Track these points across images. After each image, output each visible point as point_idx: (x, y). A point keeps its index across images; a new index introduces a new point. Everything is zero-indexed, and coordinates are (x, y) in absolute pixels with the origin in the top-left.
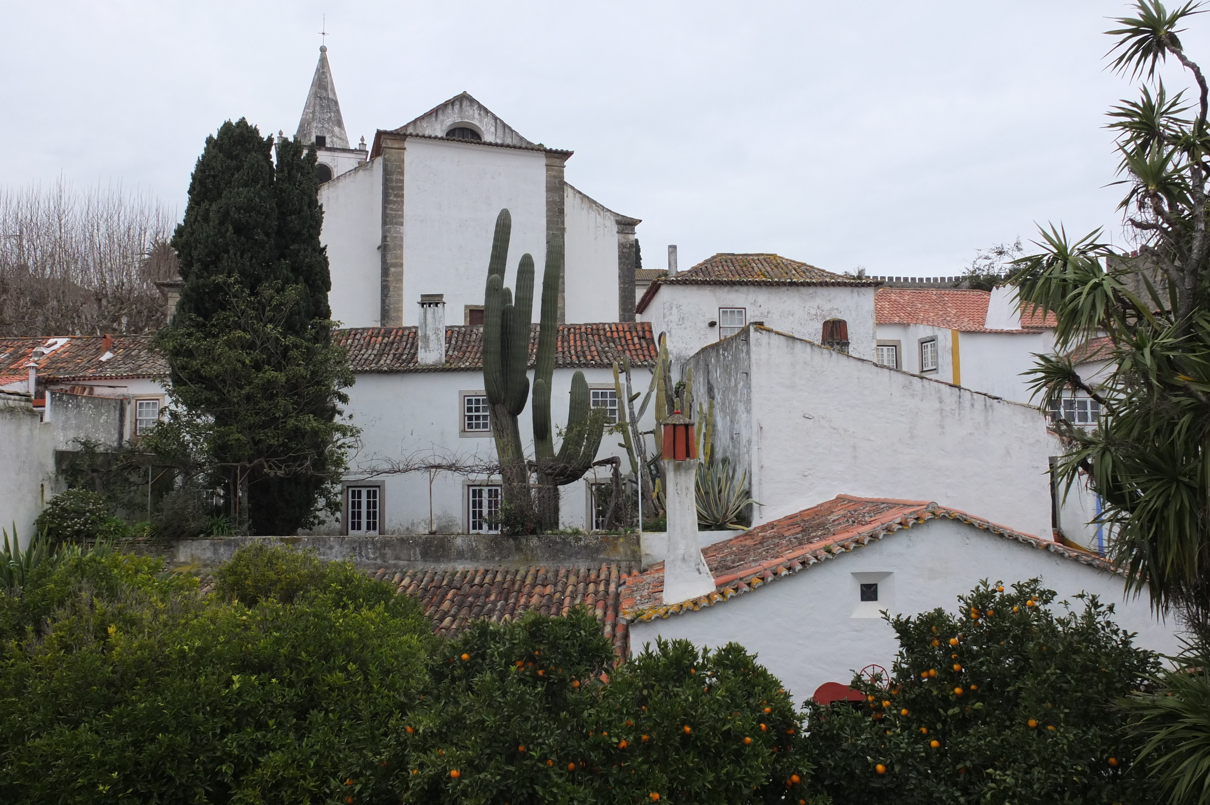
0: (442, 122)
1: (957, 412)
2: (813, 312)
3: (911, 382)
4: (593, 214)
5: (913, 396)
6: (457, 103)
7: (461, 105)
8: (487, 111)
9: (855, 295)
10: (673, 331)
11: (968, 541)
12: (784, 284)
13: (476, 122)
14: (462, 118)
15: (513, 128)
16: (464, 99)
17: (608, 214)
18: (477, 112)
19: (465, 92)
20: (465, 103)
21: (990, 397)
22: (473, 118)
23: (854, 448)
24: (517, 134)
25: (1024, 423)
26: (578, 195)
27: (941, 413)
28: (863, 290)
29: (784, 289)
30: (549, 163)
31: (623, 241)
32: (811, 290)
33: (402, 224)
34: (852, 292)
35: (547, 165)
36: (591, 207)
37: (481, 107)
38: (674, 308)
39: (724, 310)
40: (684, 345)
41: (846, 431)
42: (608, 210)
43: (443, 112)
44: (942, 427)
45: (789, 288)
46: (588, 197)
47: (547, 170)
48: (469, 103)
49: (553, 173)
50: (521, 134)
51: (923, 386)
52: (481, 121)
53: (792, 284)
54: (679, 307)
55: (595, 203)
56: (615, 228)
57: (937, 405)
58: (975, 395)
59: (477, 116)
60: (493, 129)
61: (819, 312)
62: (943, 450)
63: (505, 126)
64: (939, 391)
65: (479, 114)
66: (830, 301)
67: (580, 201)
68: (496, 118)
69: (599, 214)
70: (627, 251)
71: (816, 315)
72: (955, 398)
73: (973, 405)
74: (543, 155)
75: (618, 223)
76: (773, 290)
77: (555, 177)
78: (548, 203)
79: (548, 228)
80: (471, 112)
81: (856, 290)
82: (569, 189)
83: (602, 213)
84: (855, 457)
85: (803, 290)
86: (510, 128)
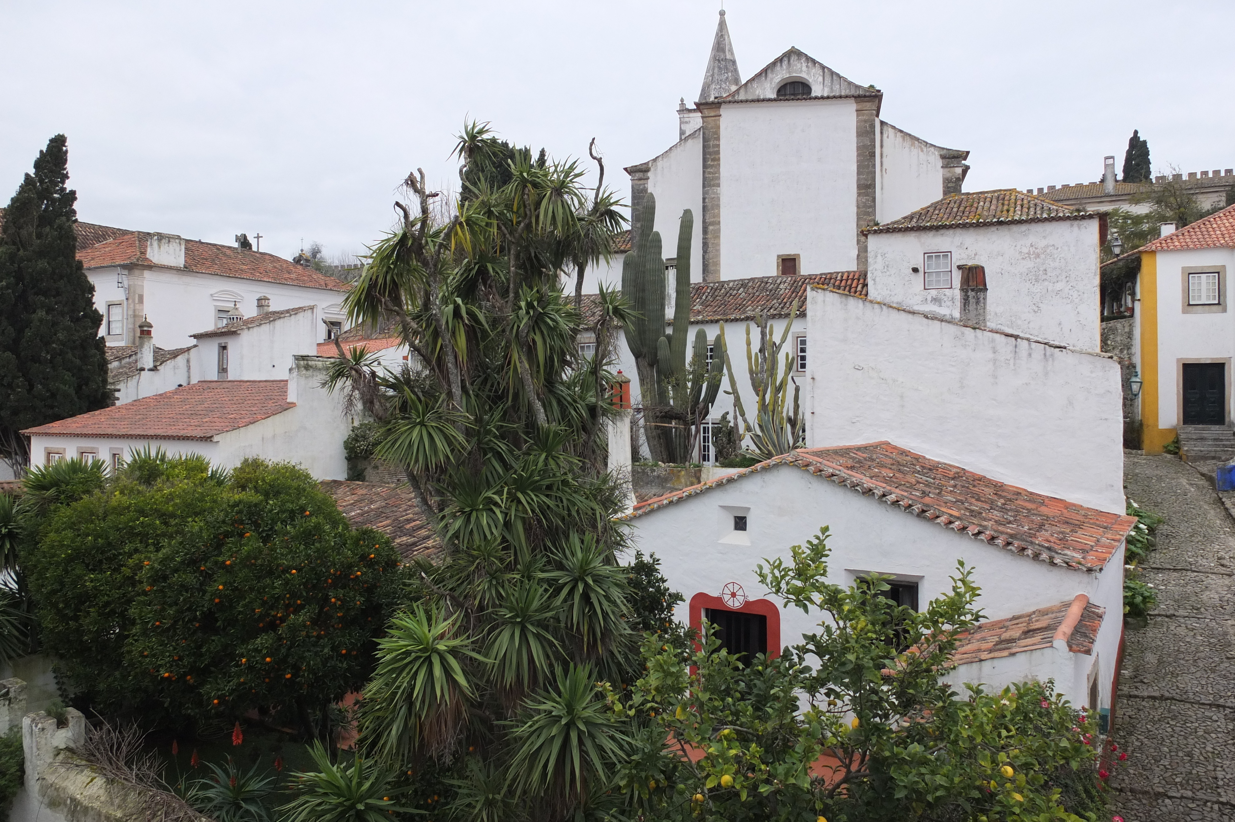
0: (772, 79)
1: (1012, 362)
2: (1025, 250)
3: (963, 333)
4: (915, 151)
5: (965, 346)
6: (786, 59)
7: (789, 61)
8: (814, 62)
9: (1075, 229)
10: (877, 279)
12: (991, 224)
13: (804, 75)
14: (789, 72)
15: (842, 75)
16: (793, 54)
17: (932, 149)
18: (804, 65)
19: (793, 47)
20: (793, 58)
21: (1051, 346)
22: (801, 71)
23: (902, 397)
24: (845, 80)
25: (1092, 372)
26: (899, 134)
27: (995, 364)
28: (1085, 223)
29: (994, 229)
30: (859, 107)
31: (948, 175)
32: (1023, 228)
33: (719, 185)
34: (1072, 225)
35: (857, 111)
36: (913, 144)
37: (809, 59)
38: (879, 256)
39: (929, 256)
40: (888, 292)
41: (894, 381)
42: (932, 145)
43: (772, 71)
44: (995, 377)
45: (1000, 227)
46: (910, 135)
47: (858, 116)
48: (796, 58)
49: (865, 117)
50: (850, 79)
51: (976, 336)
52: (808, 73)
53: (1000, 223)
54: (883, 255)
55: (918, 139)
56: (940, 163)
57: (991, 355)
58: (1034, 345)
59: (804, 68)
60: (821, 79)
61: (1032, 250)
62: (995, 400)
63: (832, 73)
64: (993, 341)
65: (807, 66)
66: (1044, 237)
67: (901, 140)
68: (823, 67)
69: (922, 151)
70: (954, 185)
71: (1029, 253)
72: (1011, 348)
73: (1030, 355)
74: (852, 100)
75: (943, 157)
76: (982, 231)
77: (865, 121)
78: (858, 148)
79: (859, 173)
80: (799, 66)
81: (1076, 223)
82: (890, 129)
83: (925, 149)
84: (903, 406)
85: (1015, 228)
86: (838, 75)
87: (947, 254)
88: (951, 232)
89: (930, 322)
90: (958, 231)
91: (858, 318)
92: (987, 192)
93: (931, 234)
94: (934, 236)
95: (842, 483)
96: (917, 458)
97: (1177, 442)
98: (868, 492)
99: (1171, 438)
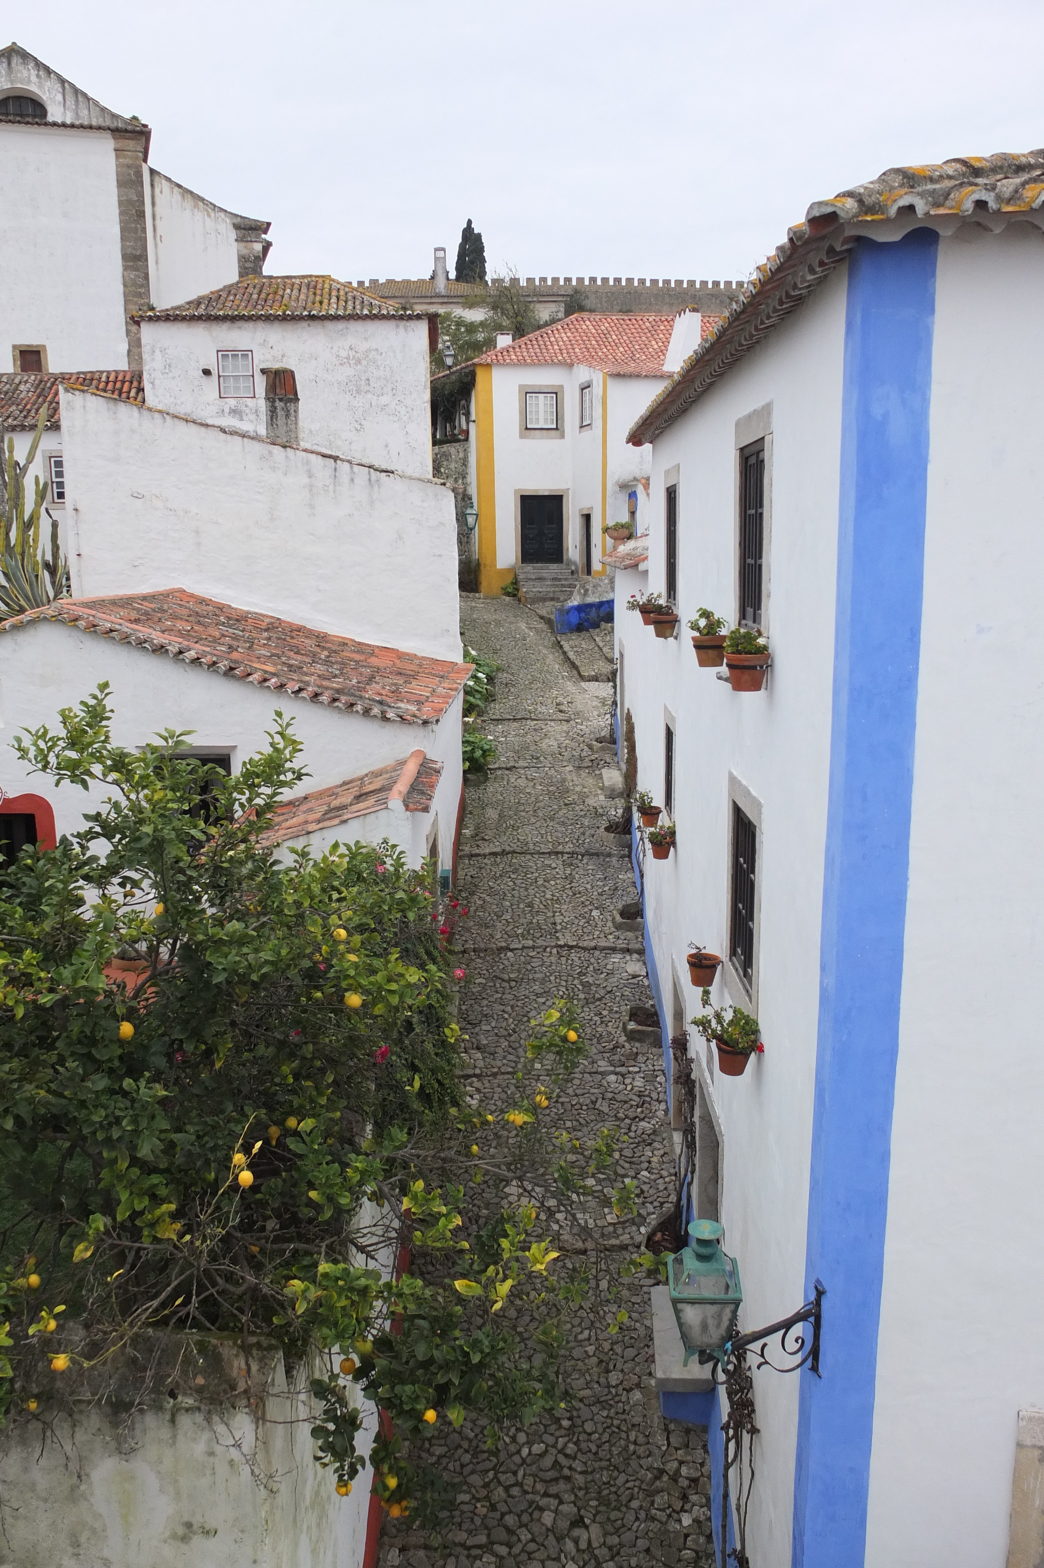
1: (331, 488)
2: (344, 354)
3: (270, 453)
4: (199, 215)
5: (274, 469)
7: (9, 64)
8: (48, 71)
9: (401, 330)
10: (156, 383)
11: (81, 645)
12: (301, 318)
13: (34, 88)
14: (12, 82)
15: (90, 95)
16: (14, 53)
17: (222, 215)
18: (33, 73)
19: (14, 43)
20: (15, 60)
21: (376, 470)
22: (29, 82)
23: (197, 532)
24: (96, 104)
25: (423, 501)
26: (176, 189)
27: (311, 490)
28: (412, 324)
29: (304, 324)
30: (119, 146)
31: (245, 252)
32: (340, 325)
34: (397, 326)
35: (116, 150)
36: (196, 206)
37: (39, 65)
38: (157, 352)
39: (224, 354)
40: (173, 399)
41: (186, 512)
42: (221, 210)
44: (312, 507)
45: (311, 323)
46: (191, 193)
47: (117, 157)
48: (20, 61)
49: (127, 161)
50: (103, 103)
51: (287, 457)
52: (41, 86)
53: (312, 318)
54: (163, 350)
55: (202, 200)
56: (233, 234)
57: (306, 480)
58: (356, 468)
59: (34, 78)
60: (59, 97)
61: (352, 353)
62: (313, 534)
63: (76, 91)
64: (308, 462)
65: (38, 76)
66: (366, 339)
67: (179, 198)
68: (62, 81)
69: (209, 216)
70: (252, 265)
71: (348, 358)
72: (329, 472)
73: (352, 480)
74: (108, 135)
75: (237, 227)
76: (289, 326)
77: (129, 166)
78: (120, 203)
79: (123, 239)
80: (25, 73)
81: (402, 324)
82: (164, 182)
83: (212, 214)
84: (198, 544)
85: (329, 325)
86: (85, 95)
87: (246, 354)
88: (250, 325)
89: (229, 437)
90: (260, 324)
91: (132, 431)
92: (295, 277)
93: (226, 326)
94: (229, 329)
95: (125, 640)
96: (221, 608)
97: (515, 582)
98: (160, 650)
99: (510, 579)
